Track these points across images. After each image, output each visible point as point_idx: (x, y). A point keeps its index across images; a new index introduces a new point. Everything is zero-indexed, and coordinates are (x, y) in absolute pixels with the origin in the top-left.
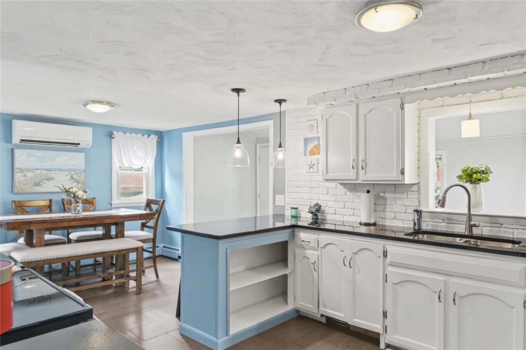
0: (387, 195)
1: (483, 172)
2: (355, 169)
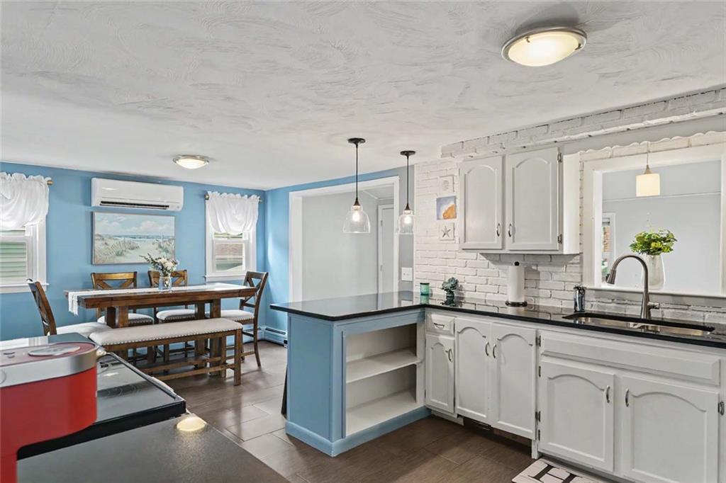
0: (540, 268)
1: (664, 239)
2: (500, 236)
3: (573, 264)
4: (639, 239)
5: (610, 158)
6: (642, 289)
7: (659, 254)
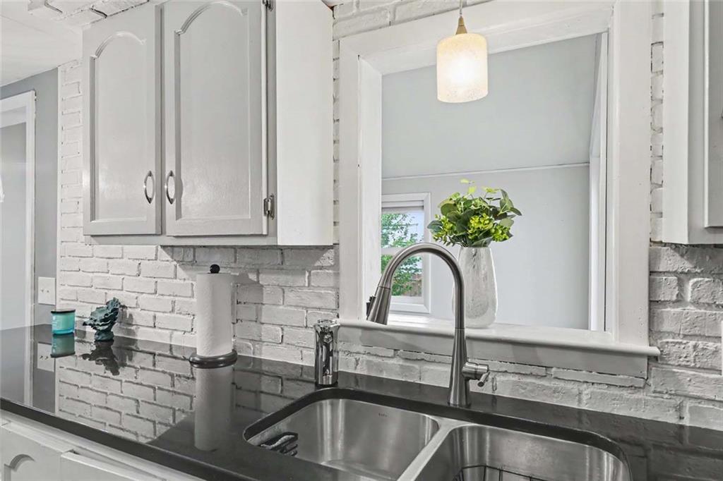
0: (265, 279)
1: (495, 213)
2: (153, 201)
3: (321, 268)
4: (446, 208)
5: (390, 24)
6: (451, 328)
7: (485, 245)
